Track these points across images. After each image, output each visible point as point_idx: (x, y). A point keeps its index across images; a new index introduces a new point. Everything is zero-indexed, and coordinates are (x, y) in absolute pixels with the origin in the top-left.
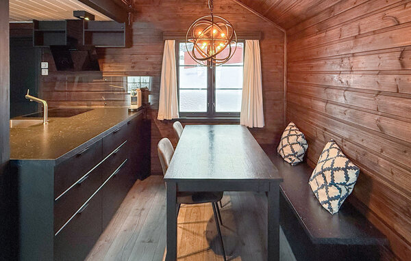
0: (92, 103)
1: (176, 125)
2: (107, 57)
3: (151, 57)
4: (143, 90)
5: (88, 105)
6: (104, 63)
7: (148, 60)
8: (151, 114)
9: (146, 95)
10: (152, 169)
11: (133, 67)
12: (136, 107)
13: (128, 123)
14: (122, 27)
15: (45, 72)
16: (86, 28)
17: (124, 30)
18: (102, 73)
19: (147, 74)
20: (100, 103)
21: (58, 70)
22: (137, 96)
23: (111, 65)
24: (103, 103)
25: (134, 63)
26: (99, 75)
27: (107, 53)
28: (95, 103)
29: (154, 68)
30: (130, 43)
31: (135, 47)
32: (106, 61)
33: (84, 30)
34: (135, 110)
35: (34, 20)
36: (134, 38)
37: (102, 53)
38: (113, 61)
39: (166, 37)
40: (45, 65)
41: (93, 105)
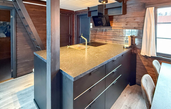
0: (107, 41)
1: (155, 63)
2: (114, 20)
3: (137, 19)
4: (132, 37)
5: (106, 42)
6: (112, 23)
7: (135, 21)
8: (137, 51)
9: (133, 40)
10: (137, 81)
11: (126, 25)
12: (128, 46)
13: (122, 55)
14: (121, 4)
15: (91, 27)
16: (105, 7)
17: (122, 6)
18: (112, 27)
19: (135, 28)
20: (110, 41)
21: (95, 26)
22: (128, 40)
23: (116, 24)
24: (112, 41)
25: (127, 22)
26: (110, 29)
27: (114, 18)
28: (109, 41)
29: (139, 25)
30: (125, 12)
31: (127, 14)
32: (114, 22)
33: (104, 8)
34: (127, 48)
35: (88, 7)
36: (127, 9)
37: (111, 18)
38: (116, 21)
39: (147, 6)
40: (91, 24)
41: (108, 41)
